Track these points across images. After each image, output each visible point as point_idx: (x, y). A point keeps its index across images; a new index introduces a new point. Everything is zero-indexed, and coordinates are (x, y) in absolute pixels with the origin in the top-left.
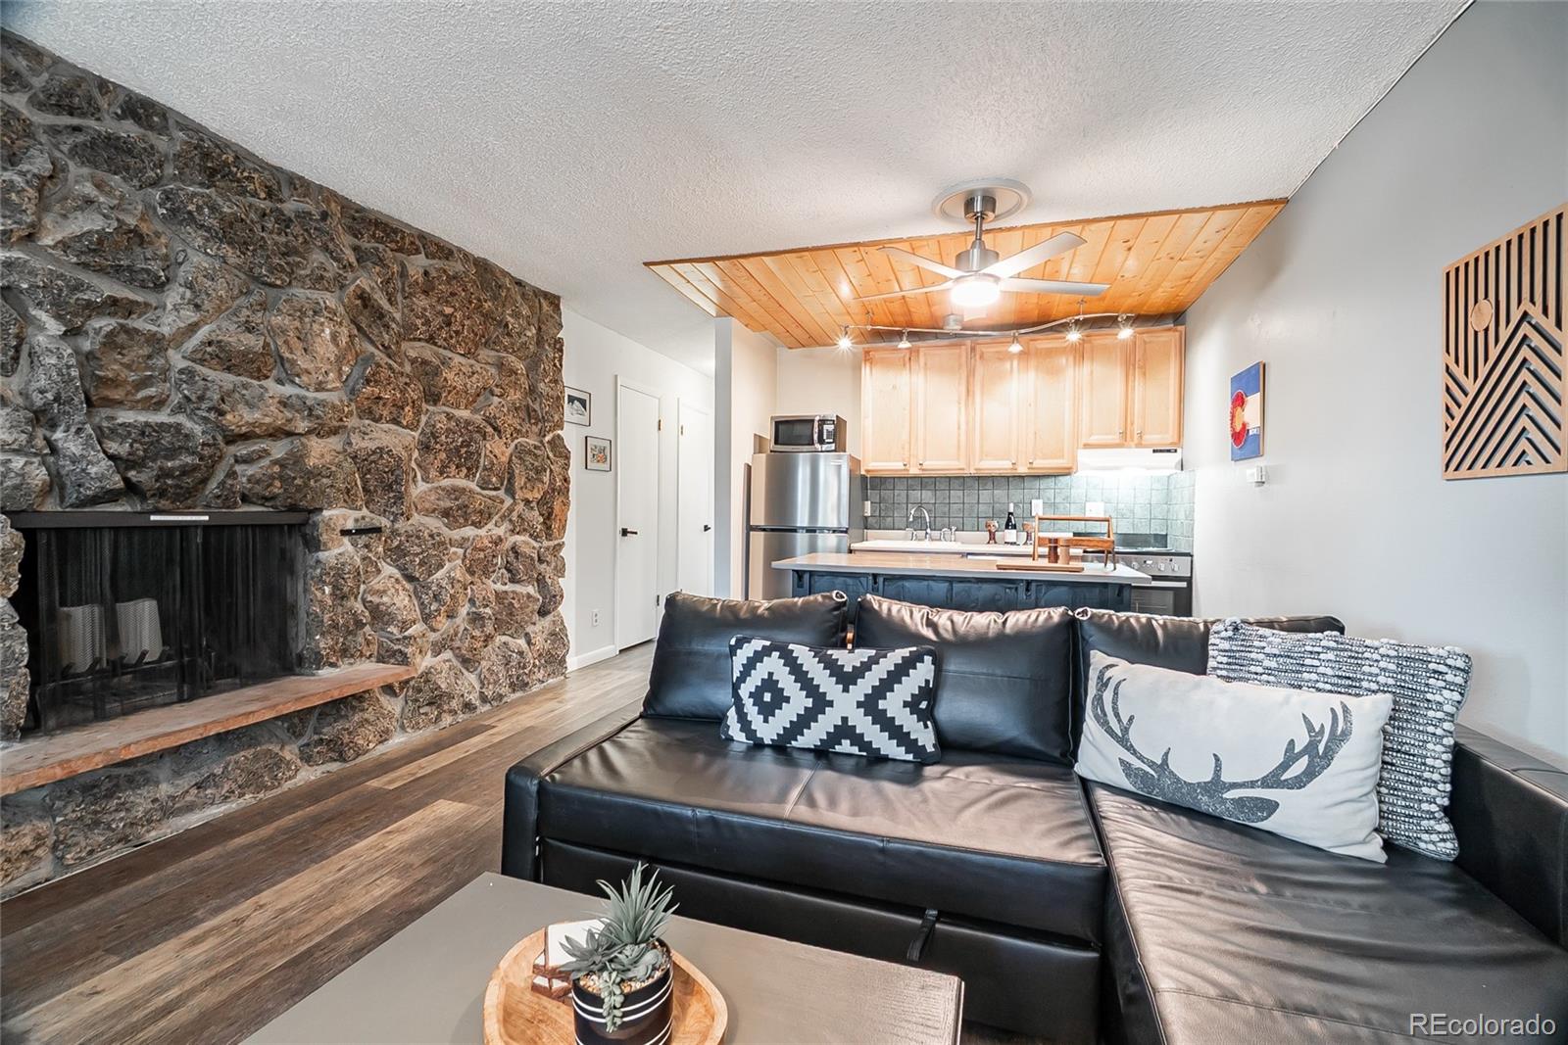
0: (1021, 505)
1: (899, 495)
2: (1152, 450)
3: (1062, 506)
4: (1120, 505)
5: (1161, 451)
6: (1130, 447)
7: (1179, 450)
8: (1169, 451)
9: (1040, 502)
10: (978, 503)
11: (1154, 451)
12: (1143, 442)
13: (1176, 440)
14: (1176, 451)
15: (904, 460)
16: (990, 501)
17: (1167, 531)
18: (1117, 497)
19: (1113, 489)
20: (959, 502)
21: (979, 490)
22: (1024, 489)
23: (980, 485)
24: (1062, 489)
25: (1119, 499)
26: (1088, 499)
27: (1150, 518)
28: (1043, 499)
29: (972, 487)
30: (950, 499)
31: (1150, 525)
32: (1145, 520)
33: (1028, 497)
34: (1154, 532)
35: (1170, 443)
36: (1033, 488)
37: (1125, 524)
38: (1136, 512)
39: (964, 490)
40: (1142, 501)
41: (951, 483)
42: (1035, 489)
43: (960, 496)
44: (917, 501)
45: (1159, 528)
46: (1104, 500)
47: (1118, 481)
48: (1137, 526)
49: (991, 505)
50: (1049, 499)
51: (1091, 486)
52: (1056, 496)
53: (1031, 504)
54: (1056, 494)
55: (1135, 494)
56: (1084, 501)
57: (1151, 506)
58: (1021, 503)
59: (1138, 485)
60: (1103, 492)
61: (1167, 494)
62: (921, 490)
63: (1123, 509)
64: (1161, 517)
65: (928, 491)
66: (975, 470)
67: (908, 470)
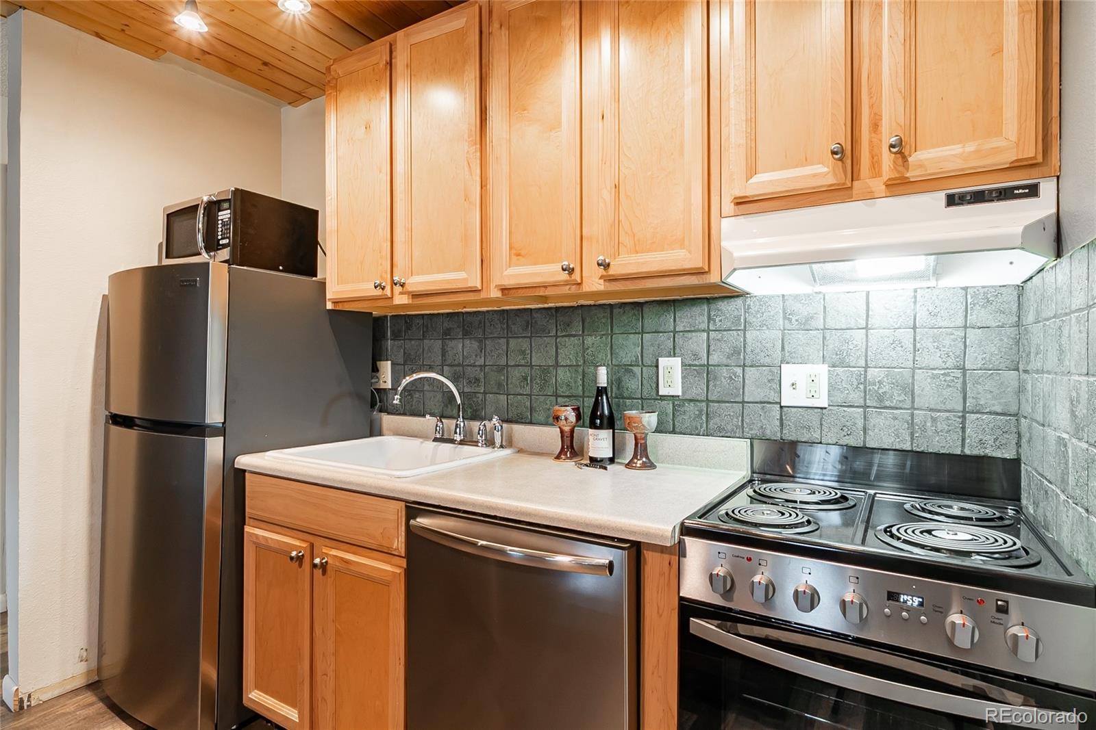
0: (637, 370)
2: (941, 197)
3: (724, 372)
4: (871, 372)
5: (979, 197)
6: (870, 196)
7: (1046, 186)
8: (1005, 194)
9: (676, 362)
10: (557, 365)
11: (952, 201)
12: (913, 174)
13: (1030, 150)
14: (1032, 191)
16: (577, 361)
17: (1018, 453)
18: (864, 350)
19: (852, 326)
20: (523, 362)
21: (557, 336)
22: (643, 332)
23: (558, 327)
24: (725, 330)
25: (869, 353)
26: (787, 354)
27: (961, 409)
28: (682, 355)
29: (544, 331)
30: (507, 357)
31: (963, 429)
32: (948, 414)
33: (649, 351)
34: (976, 452)
35: (1008, 166)
36: (661, 330)
37: (887, 423)
38: (917, 392)
39: (530, 338)
40: (936, 361)
41: (510, 322)
42: (665, 332)
43: (525, 350)
44: (456, 362)
45: (989, 439)
46: (827, 359)
47: (865, 308)
48: (924, 430)
49: (580, 370)
50: (696, 356)
51: (793, 320)
52: (712, 348)
53: (657, 366)
54: (712, 342)
55: (915, 340)
56: (777, 362)
57: (964, 375)
58: (638, 366)
59: (922, 318)
60: (824, 338)
61: (1018, 340)
62: (463, 339)
63: (881, 382)
64: (997, 408)
65: (473, 341)
66: (501, 289)
67: (389, 297)
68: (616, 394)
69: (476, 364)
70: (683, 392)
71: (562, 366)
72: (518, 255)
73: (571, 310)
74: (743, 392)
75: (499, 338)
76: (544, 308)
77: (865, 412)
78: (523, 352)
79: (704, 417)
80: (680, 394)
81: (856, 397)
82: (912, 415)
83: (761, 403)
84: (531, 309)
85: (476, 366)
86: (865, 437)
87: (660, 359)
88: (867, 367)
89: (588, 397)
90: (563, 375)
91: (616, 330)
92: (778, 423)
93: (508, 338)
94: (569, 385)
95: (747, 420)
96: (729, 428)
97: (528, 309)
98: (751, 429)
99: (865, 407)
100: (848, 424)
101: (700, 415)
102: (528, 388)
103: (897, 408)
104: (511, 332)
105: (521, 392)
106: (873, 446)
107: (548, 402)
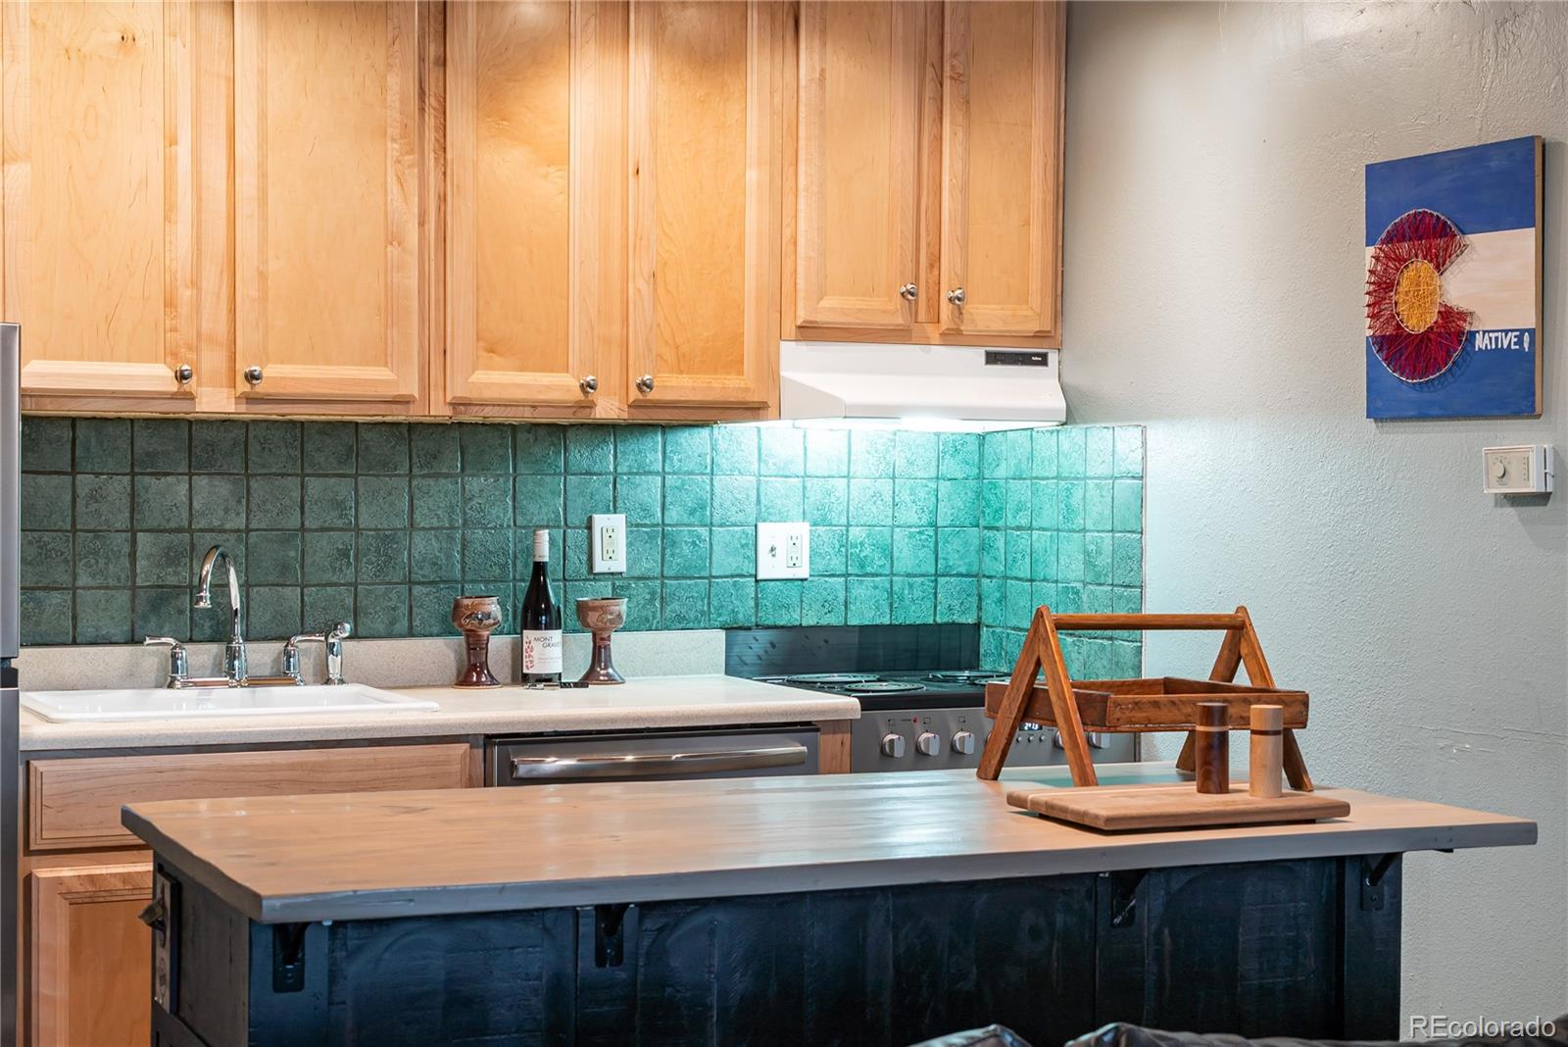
1: (95, 496)
2: (980, 354)
3: (685, 534)
4: (852, 531)
5: (1007, 358)
6: (925, 342)
7: (1053, 357)
8: (1024, 359)
9: (619, 521)
10: (411, 527)
11: (993, 358)
12: (965, 328)
14: (1043, 360)
15: (172, 354)
16: (451, 520)
17: (979, 618)
18: (845, 504)
19: (834, 473)
20: (340, 523)
21: (411, 476)
22: (566, 474)
23: (415, 459)
24: (686, 474)
25: (851, 508)
26: (763, 510)
27: (933, 572)
28: (627, 510)
29: (386, 467)
30: (302, 513)
31: (935, 594)
32: (922, 579)
33: (577, 504)
34: (945, 620)
35: (1032, 334)
36: (595, 470)
37: (869, 593)
38: (896, 554)
39: (356, 476)
40: (913, 519)
41: (308, 447)
42: (600, 474)
43: (343, 501)
44: (173, 525)
45: (956, 603)
46: (808, 516)
47: (846, 450)
48: (902, 600)
49: (458, 536)
50: (645, 509)
51: (771, 464)
52: (668, 499)
53: (589, 527)
54: (668, 491)
55: (894, 493)
56: (752, 520)
57: (936, 534)
58: (559, 527)
59: (901, 463)
60: (804, 488)
61: (979, 495)
62: (190, 475)
63: (862, 544)
64: (963, 570)
65: (217, 481)
66: (450, 404)
67: (190, 397)
68: (522, 574)
69: (228, 526)
70: (628, 568)
71: (424, 529)
72: (491, 351)
73: (441, 429)
74: (711, 563)
75: (283, 475)
76: (384, 423)
77: (846, 582)
78: (339, 505)
79: (658, 605)
80: (623, 569)
81: (837, 564)
82: (892, 581)
83: (733, 576)
84: (357, 423)
85: (225, 531)
86: (846, 614)
87: (595, 516)
88: (848, 526)
89: (472, 581)
90: (423, 545)
91: (522, 469)
92: (752, 603)
93: (303, 476)
94: (435, 564)
95: (715, 602)
96: (692, 615)
97: (350, 422)
98: (720, 615)
99: (847, 575)
100: (830, 598)
101: (652, 601)
103: (877, 575)
104: (312, 464)
105: (334, 579)
106: (854, 621)
107: (393, 595)
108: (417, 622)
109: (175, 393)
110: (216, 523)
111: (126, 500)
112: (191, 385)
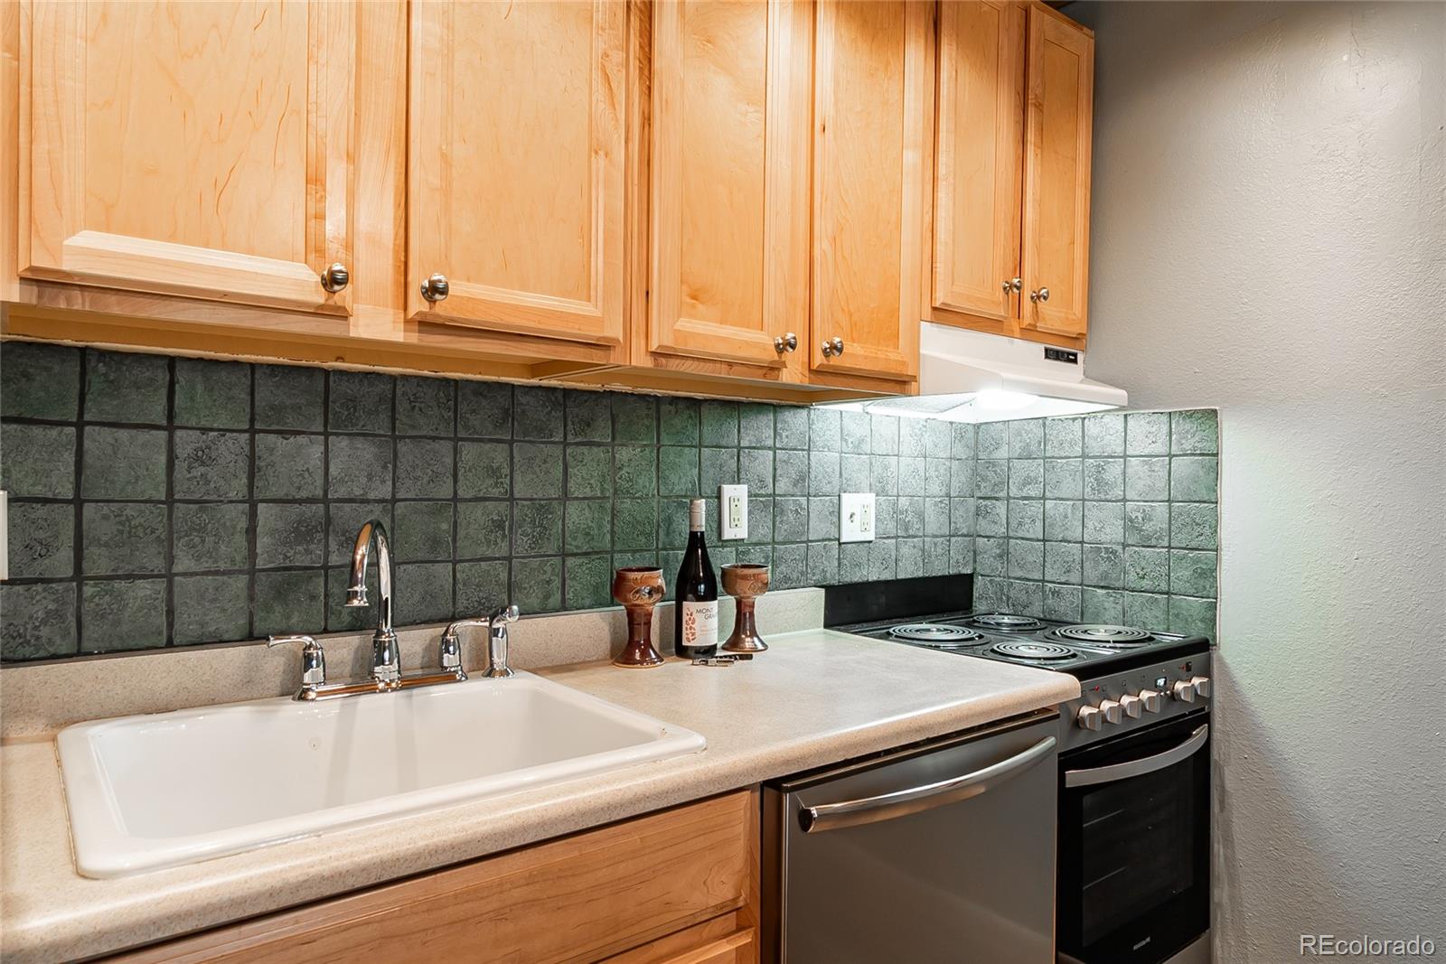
1: (201, 457)
2: (1039, 349)
3: (791, 503)
4: (901, 500)
5: (1056, 355)
6: (1011, 334)
7: (1080, 357)
9: (742, 491)
10: (565, 497)
11: (1051, 354)
12: (1038, 325)
13: (1082, 325)
14: (1075, 359)
15: (316, 251)
16: (602, 491)
17: (975, 569)
18: (896, 478)
19: (889, 452)
20: (495, 492)
21: (565, 444)
22: (700, 446)
23: (570, 426)
24: (791, 450)
25: (900, 481)
26: (845, 481)
27: (948, 533)
28: (747, 481)
29: (542, 433)
30: (455, 481)
31: (949, 550)
32: (942, 539)
33: (709, 474)
34: (955, 571)
36: (724, 443)
37: (910, 551)
38: (926, 520)
39: (511, 443)
40: (936, 490)
41: (463, 407)
42: (728, 448)
43: (499, 468)
44: (304, 494)
45: (961, 557)
46: (874, 487)
47: (897, 434)
48: (930, 556)
49: (608, 506)
50: (761, 480)
51: (849, 442)
52: (778, 472)
53: (719, 497)
54: (778, 464)
55: (925, 469)
56: (836, 491)
57: (950, 502)
58: (695, 497)
59: (930, 445)
60: (871, 464)
61: (975, 471)
62: (326, 434)
63: (906, 511)
64: (965, 531)
65: (359, 443)
66: (654, 354)
67: (341, 314)
68: (664, 543)
69: (371, 496)
70: (749, 534)
71: (577, 498)
72: (694, 298)
73: (594, 397)
74: (808, 529)
75: (434, 439)
76: (540, 387)
77: (897, 542)
78: (494, 472)
80: (745, 535)
81: (891, 528)
82: (924, 541)
83: (823, 540)
84: (513, 385)
85: (368, 501)
86: (896, 570)
87: (724, 486)
88: (898, 496)
89: (620, 551)
90: (576, 515)
91: (665, 440)
92: (836, 563)
93: (456, 439)
94: (588, 534)
95: (811, 563)
96: (795, 576)
97: (507, 384)
98: (814, 574)
99: (897, 537)
100: (887, 556)
102: (504, 546)
103: (915, 537)
104: (466, 427)
105: (489, 553)
106: (901, 576)
107: (548, 568)
108: (569, 595)
109: (321, 307)
110: (358, 492)
111: (243, 464)
112: (344, 295)
